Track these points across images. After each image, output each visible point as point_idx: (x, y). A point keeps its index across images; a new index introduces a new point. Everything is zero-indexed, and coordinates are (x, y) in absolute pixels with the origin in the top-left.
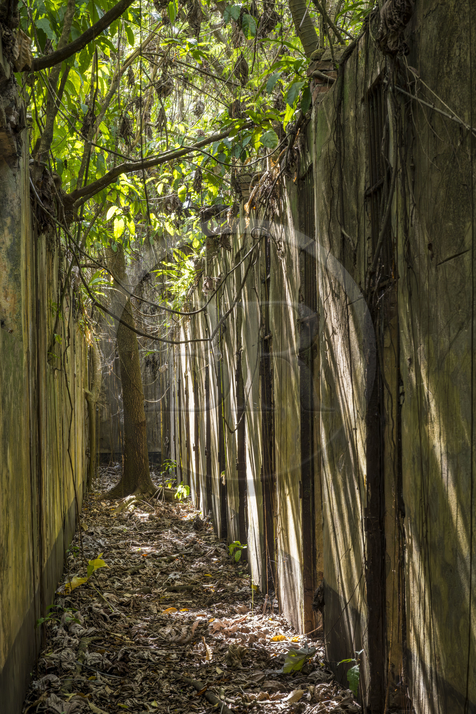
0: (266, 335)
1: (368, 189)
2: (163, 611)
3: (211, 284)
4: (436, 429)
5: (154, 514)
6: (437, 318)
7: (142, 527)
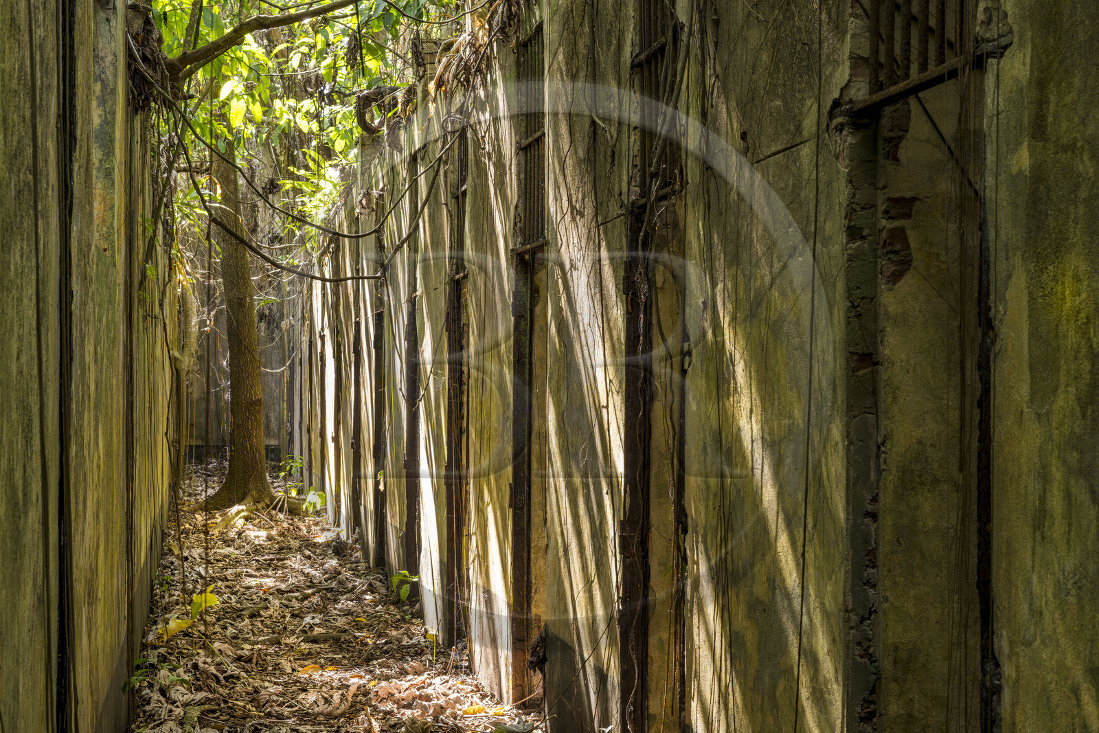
0: (457, 273)
1: (636, 57)
2: (300, 669)
3: (369, 201)
4: (745, 403)
5: (274, 532)
6: (752, 241)
7: (257, 550)
